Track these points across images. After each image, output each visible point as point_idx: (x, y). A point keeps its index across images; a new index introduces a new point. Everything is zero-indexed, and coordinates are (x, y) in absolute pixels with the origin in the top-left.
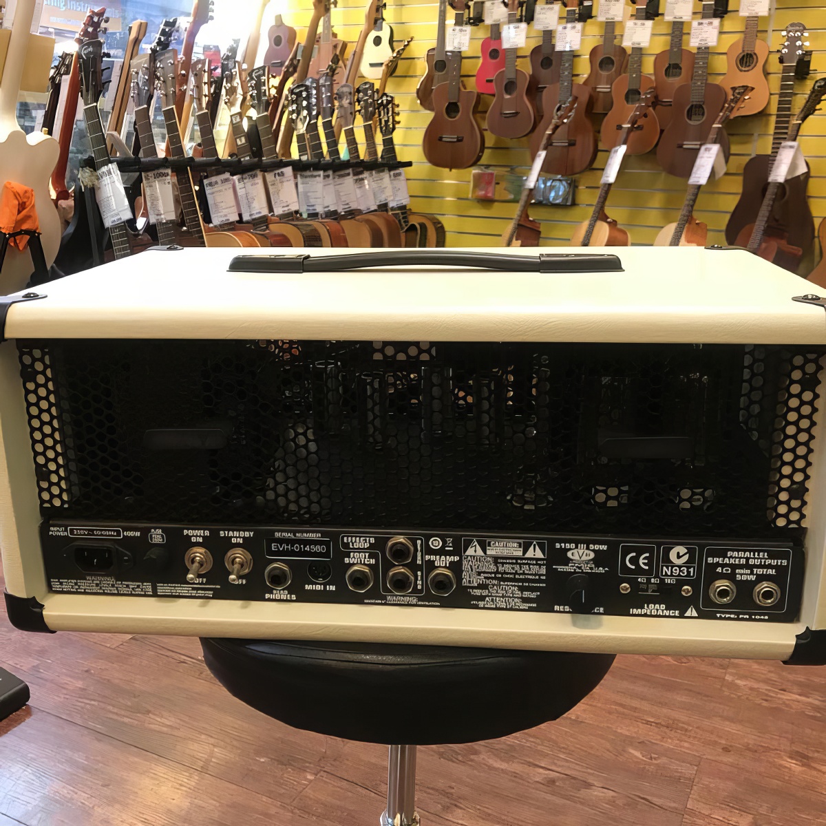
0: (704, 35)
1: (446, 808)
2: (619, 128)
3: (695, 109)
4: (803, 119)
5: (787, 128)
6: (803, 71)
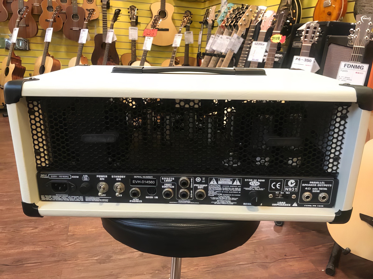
2: (47, 20)
3: (75, 16)
4: (114, 22)
5: (107, 25)
6: (108, 6)
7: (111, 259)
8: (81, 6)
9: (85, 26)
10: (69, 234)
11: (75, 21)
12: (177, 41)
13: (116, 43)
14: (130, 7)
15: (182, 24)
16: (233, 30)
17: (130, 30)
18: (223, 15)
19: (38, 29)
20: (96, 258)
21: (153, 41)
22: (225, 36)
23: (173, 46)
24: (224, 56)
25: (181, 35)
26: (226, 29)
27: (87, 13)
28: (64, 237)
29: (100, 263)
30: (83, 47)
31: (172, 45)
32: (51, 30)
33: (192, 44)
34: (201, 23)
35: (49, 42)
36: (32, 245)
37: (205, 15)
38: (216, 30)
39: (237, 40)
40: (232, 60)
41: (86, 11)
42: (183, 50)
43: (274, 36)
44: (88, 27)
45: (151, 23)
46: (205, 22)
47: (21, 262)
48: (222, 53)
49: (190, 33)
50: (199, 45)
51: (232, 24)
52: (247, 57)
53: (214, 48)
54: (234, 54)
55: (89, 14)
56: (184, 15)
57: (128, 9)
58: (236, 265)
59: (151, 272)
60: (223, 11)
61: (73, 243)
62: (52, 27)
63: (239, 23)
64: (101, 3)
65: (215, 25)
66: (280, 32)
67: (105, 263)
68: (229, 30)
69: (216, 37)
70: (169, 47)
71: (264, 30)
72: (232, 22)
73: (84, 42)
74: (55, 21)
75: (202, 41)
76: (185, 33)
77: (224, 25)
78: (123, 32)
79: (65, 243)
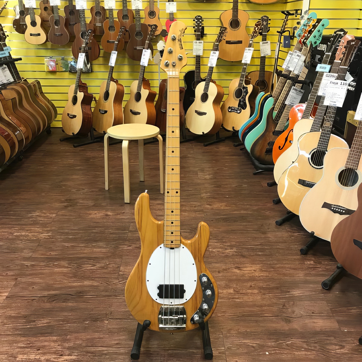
0: (137, 5)
2: (108, 42)
3: (139, 34)
12: (247, 57)
15: (252, 35)
25: (252, 48)
28: (116, 276)
30: (144, 69)
32: (115, 53)
35: (113, 67)
36: (91, 280)
41: (148, 26)
47: (82, 293)
55: (151, 32)
61: (123, 282)
62: (116, 51)
73: (146, 64)
75: (279, 54)
76: (261, 43)
79: (116, 281)
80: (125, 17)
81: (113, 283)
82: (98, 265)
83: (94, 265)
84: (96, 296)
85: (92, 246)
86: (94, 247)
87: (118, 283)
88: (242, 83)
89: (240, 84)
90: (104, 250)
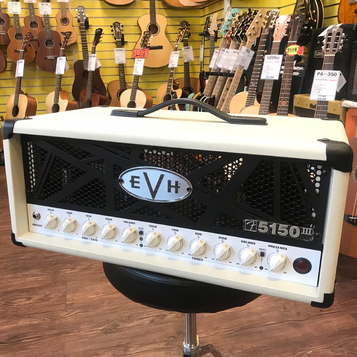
0: (45, 10)
1: (125, 351)
2: (16, 51)
3: (49, 42)
4: (96, 45)
5: (87, 49)
6: (87, 25)
7: (118, 328)
8: (54, 29)
9: (61, 53)
10: (67, 303)
11: (49, 48)
12: (174, 61)
13: (100, 69)
14: (114, 24)
15: (178, 38)
16: (240, 42)
17: (116, 52)
18: (227, 24)
19: (6, 62)
20: (101, 328)
21: (145, 63)
22: (231, 50)
23: (170, 66)
24: (232, 75)
25: (178, 52)
26: (232, 41)
27: (63, 37)
28: (62, 307)
29: (106, 333)
30: (61, 78)
31: (168, 65)
32: (22, 62)
33: (193, 62)
34: (201, 35)
35: (21, 77)
36: (28, 318)
37: (206, 24)
38: (220, 42)
39: (247, 54)
40: (242, 78)
41: (61, 34)
42: (182, 69)
43: (290, 47)
44: (66, 54)
45: (140, 41)
46: (206, 34)
47: (18, 338)
48: (229, 71)
49: (189, 48)
50: (201, 62)
51: (239, 35)
52: (260, 75)
53: (220, 66)
54: (244, 71)
55: (65, 39)
56: (179, 27)
57: (111, 26)
58: (263, 326)
59: (165, 340)
60: (226, 19)
61: (74, 313)
62: (23, 59)
63: (248, 32)
64: (78, 23)
65: (218, 37)
66: (296, 42)
67: (111, 333)
68: (236, 42)
69: (221, 51)
70: (164, 69)
71: (277, 40)
72: (238, 32)
73: (62, 73)
74: (26, 50)
75: (204, 57)
76: (183, 48)
77: (229, 36)
78: (107, 55)
79: (63, 314)
80: (33, 24)
81: (61, 317)
82: (35, 298)
83: (30, 299)
84: (38, 338)
85: (23, 275)
86: (26, 276)
87: (67, 316)
88: (170, 88)
89: (168, 90)
90: (40, 278)
